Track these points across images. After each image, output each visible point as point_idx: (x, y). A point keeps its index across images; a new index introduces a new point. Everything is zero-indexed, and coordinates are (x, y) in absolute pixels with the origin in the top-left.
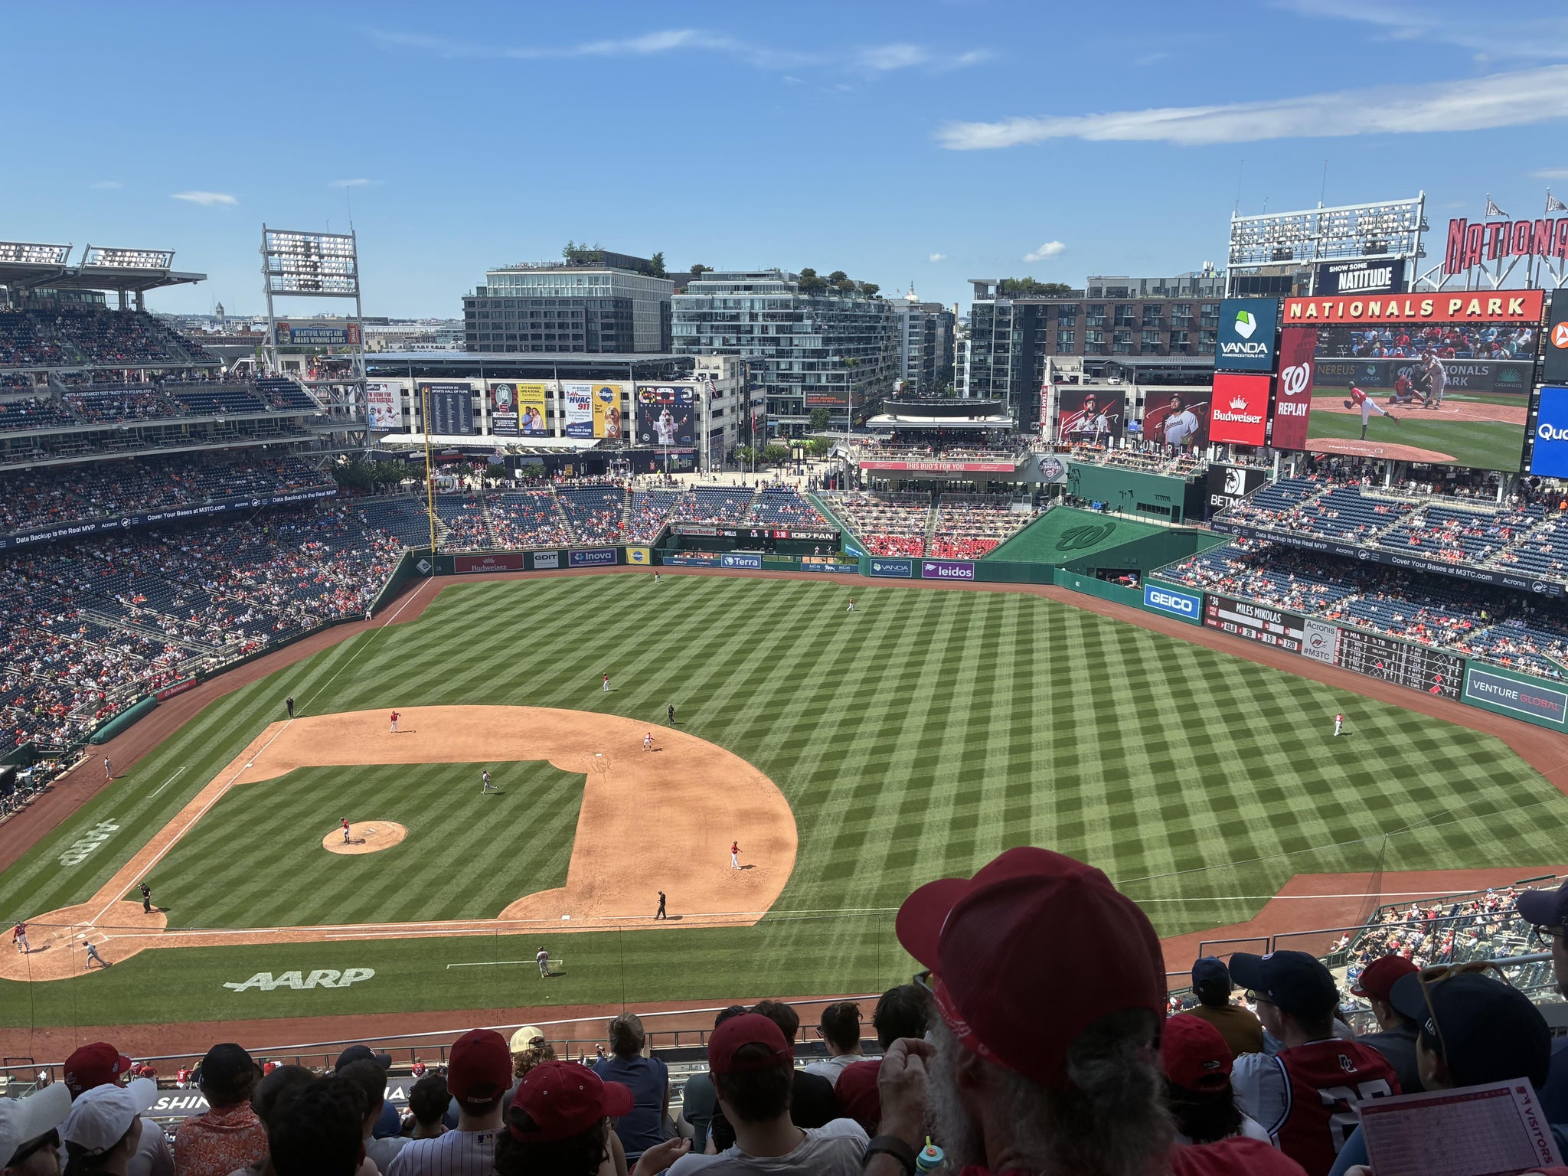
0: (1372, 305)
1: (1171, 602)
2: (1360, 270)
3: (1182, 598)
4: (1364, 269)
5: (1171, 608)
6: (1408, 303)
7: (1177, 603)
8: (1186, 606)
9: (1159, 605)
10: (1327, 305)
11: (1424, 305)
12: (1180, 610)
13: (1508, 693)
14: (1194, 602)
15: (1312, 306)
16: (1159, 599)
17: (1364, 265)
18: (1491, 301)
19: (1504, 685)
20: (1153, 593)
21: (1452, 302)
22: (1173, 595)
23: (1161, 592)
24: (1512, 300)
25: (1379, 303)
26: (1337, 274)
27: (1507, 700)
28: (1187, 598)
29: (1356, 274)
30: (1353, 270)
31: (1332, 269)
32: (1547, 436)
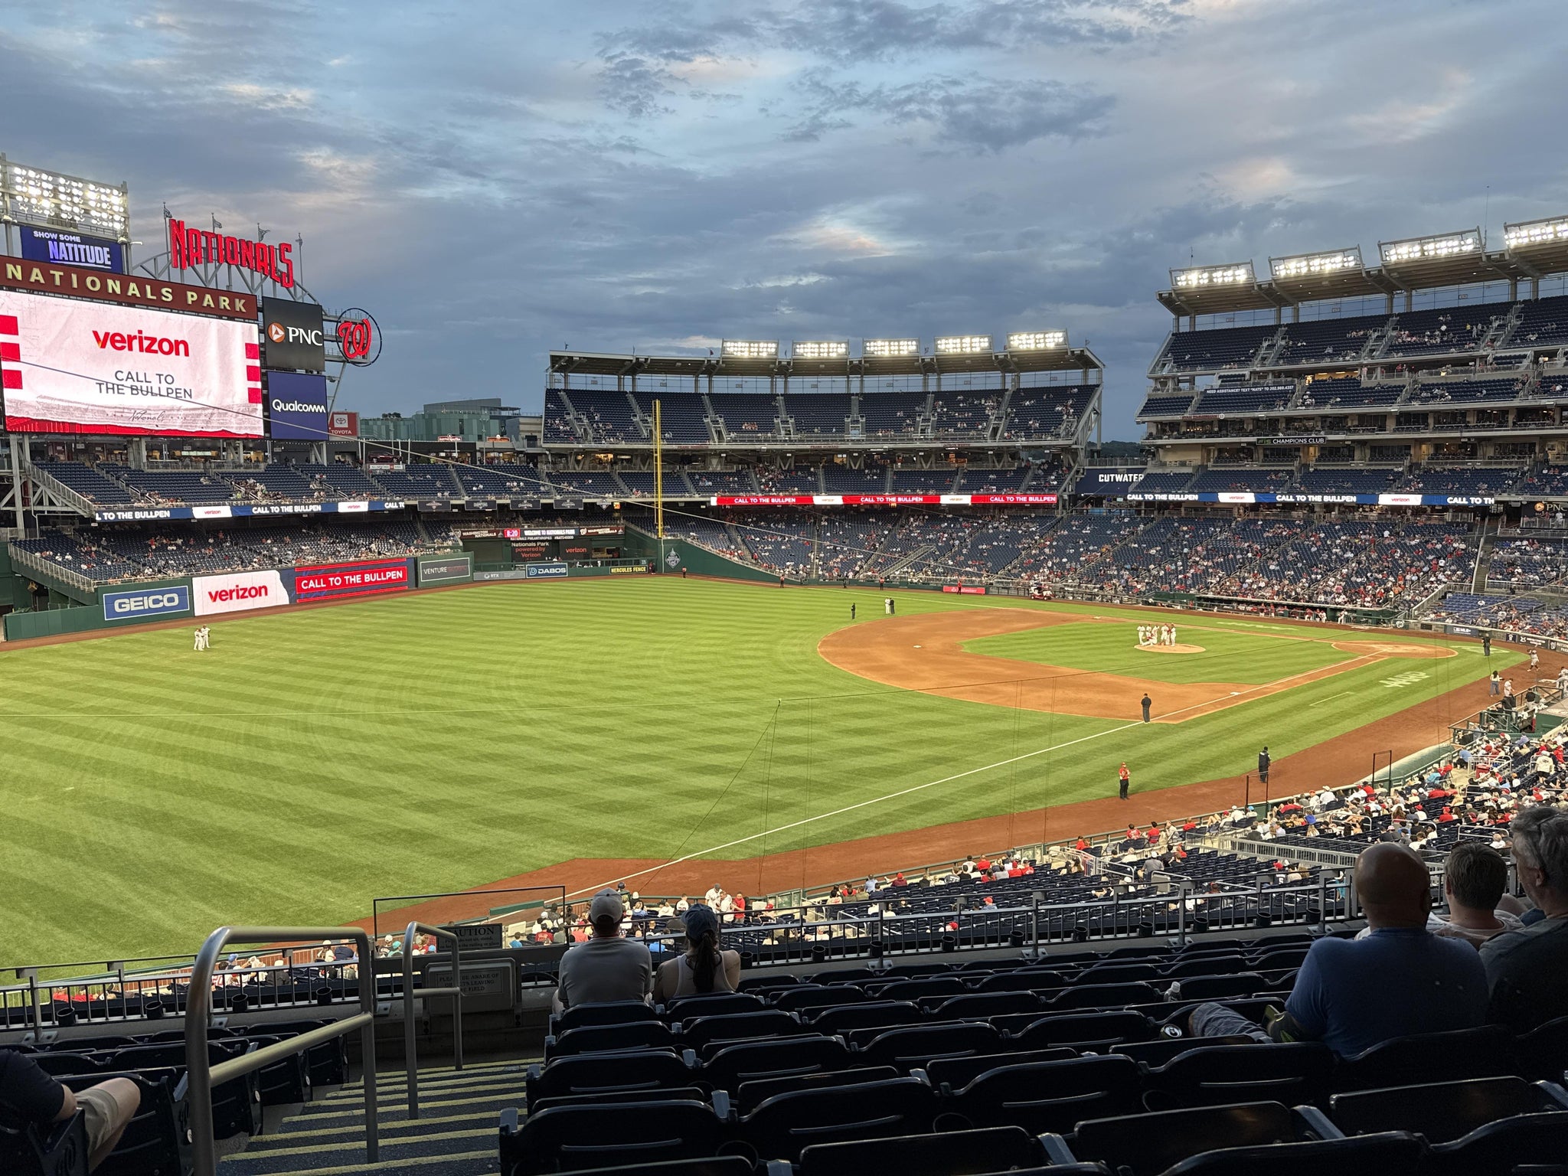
0: (110, 282)
1: (148, 603)
2: (73, 242)
3: (163, 593)
4: (77, 243)
5: (150, 610)
6: (148, 288)
7: (156, 602)
8: (171, 600)
9: (130, 612)
10: (58, 274)
11: (164, 291)
12: (164, 608)
13: (443, 569)
14: (181, 594)
15: (36, 271)
16: (131, 605)
17: (78, 239)
18: (222, 298)
19: (439, 565)
20: (117, 603)
21: (189, 294)
22: (149, 595)
23: (129, 597)
24: (237, 300)
25: (118, 283)
26: (46, 240)
27: (443, 575)
28: (170, 592)
29: (70, 246)
30: (65, 241)
31: (36, 234)
32: (279, 409)
